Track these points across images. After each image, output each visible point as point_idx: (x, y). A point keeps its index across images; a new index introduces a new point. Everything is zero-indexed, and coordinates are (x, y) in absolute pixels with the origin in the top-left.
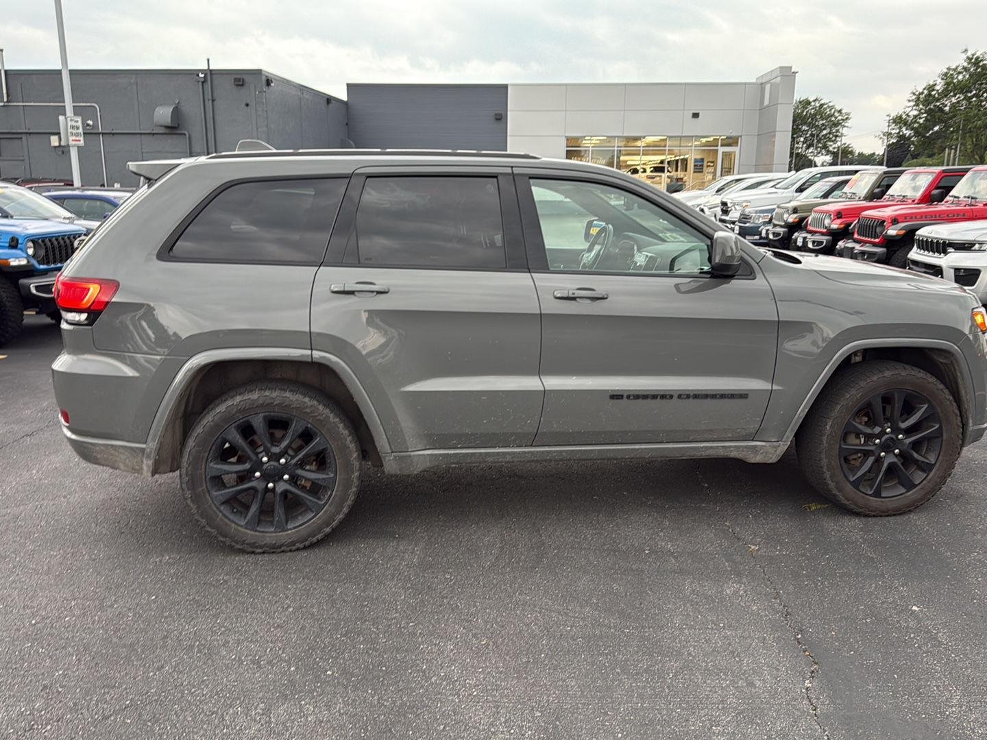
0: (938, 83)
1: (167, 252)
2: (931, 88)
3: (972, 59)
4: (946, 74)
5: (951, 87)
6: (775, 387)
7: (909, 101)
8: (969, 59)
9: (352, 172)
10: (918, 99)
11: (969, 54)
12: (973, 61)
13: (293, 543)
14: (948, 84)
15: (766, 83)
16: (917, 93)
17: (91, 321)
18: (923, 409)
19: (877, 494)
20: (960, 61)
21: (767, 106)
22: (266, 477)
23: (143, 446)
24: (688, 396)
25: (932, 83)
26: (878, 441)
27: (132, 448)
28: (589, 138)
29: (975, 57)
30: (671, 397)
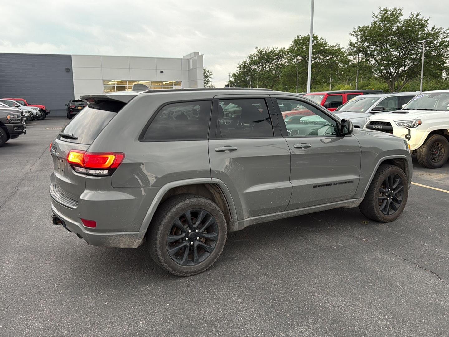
0: (247, 60)
1: (143, 137)
2: (245, 62)
3: (259, 51)
4: (250, 57)
5: (253, 62)
6: (361, 177)
7: (238, 68)
8: (258, 51)
9: (212, 98)
10: (241, 67)
11: (258, 49)
12: (260, 52)
13: (203, 269)
14: (251, 61)
15: (191, 59)
16: (240, 64)
17: (110, 174)
18: (399, 181)
19: (388, 214)
20: (255, 52)
21: (192, 69)
22: (190, 240)
23: (138, 233)
24: (336, 184)
25: (245, 61)
26: (387, 194)
27: (131, 235)
28: (114, 81)
29: (260, 50)
30: (332, 184)
